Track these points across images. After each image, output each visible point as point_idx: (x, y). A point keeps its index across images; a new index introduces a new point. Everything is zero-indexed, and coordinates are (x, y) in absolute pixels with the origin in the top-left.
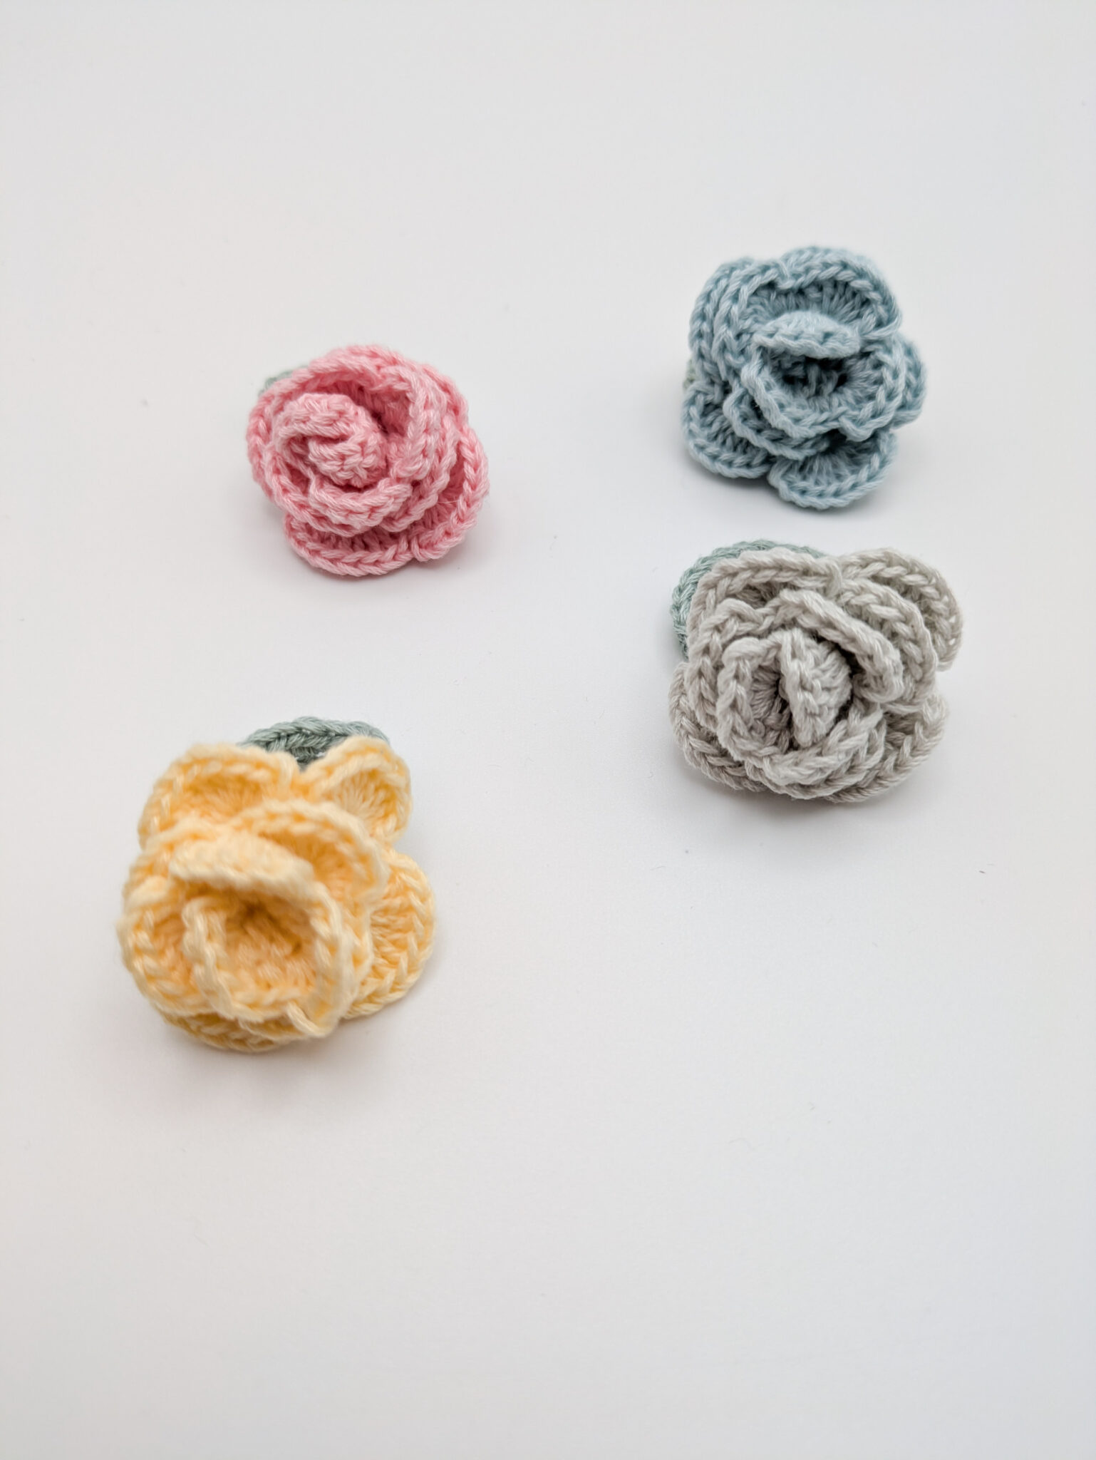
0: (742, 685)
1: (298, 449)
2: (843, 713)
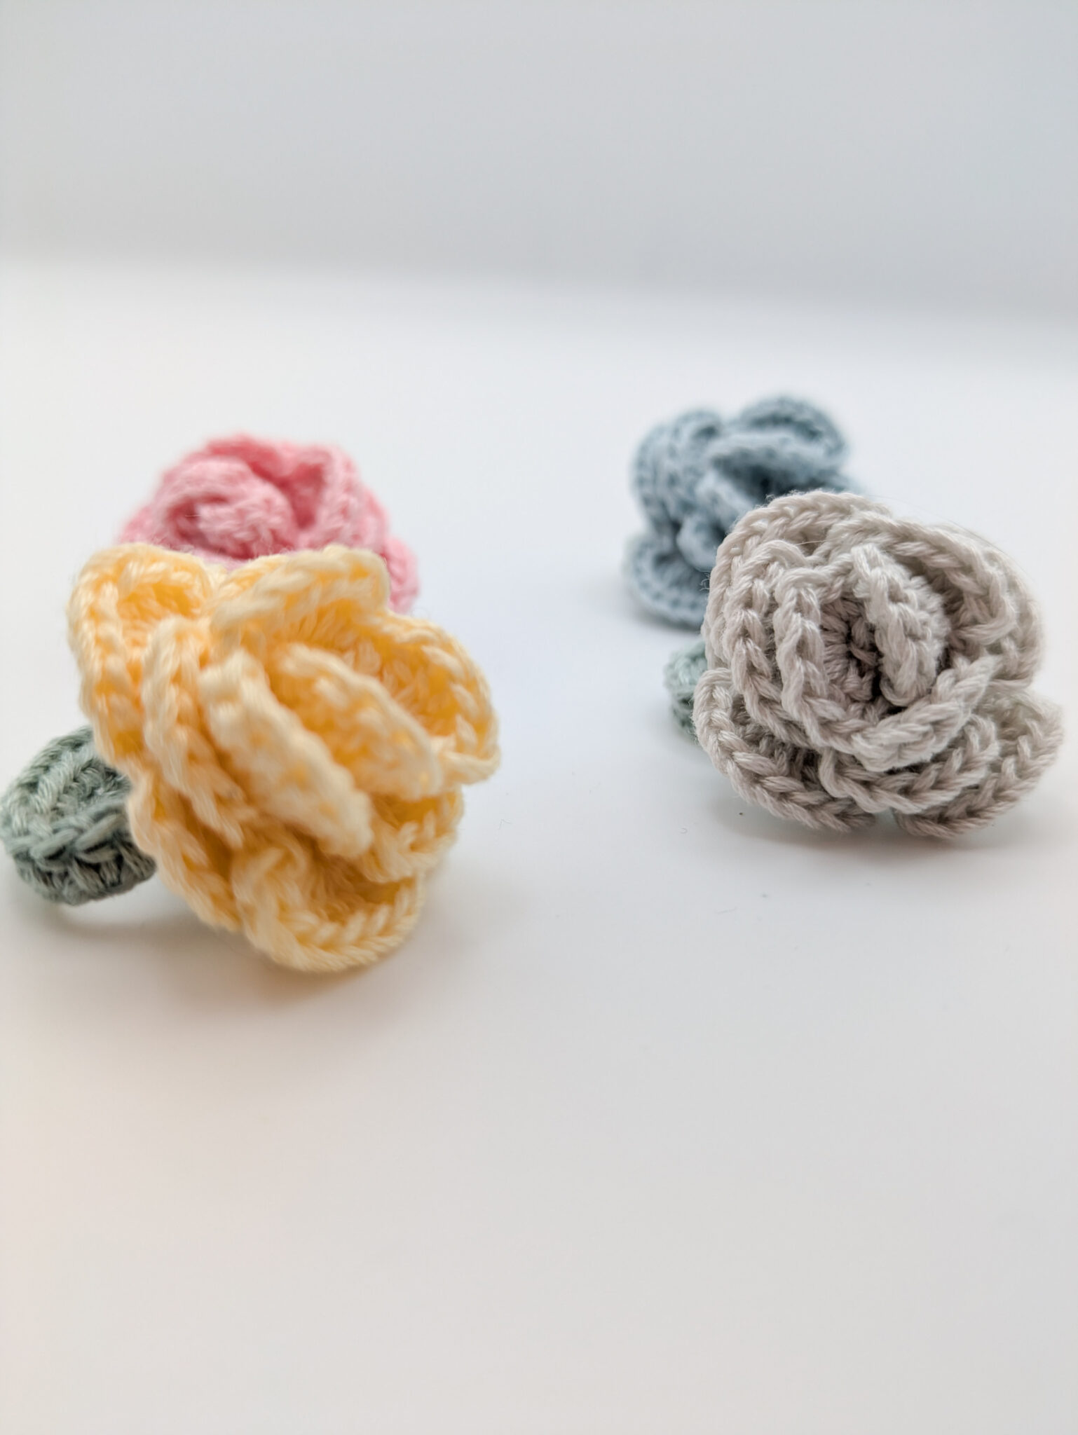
0: (809, 618)
1: (184, 523)
2: (946, 662)
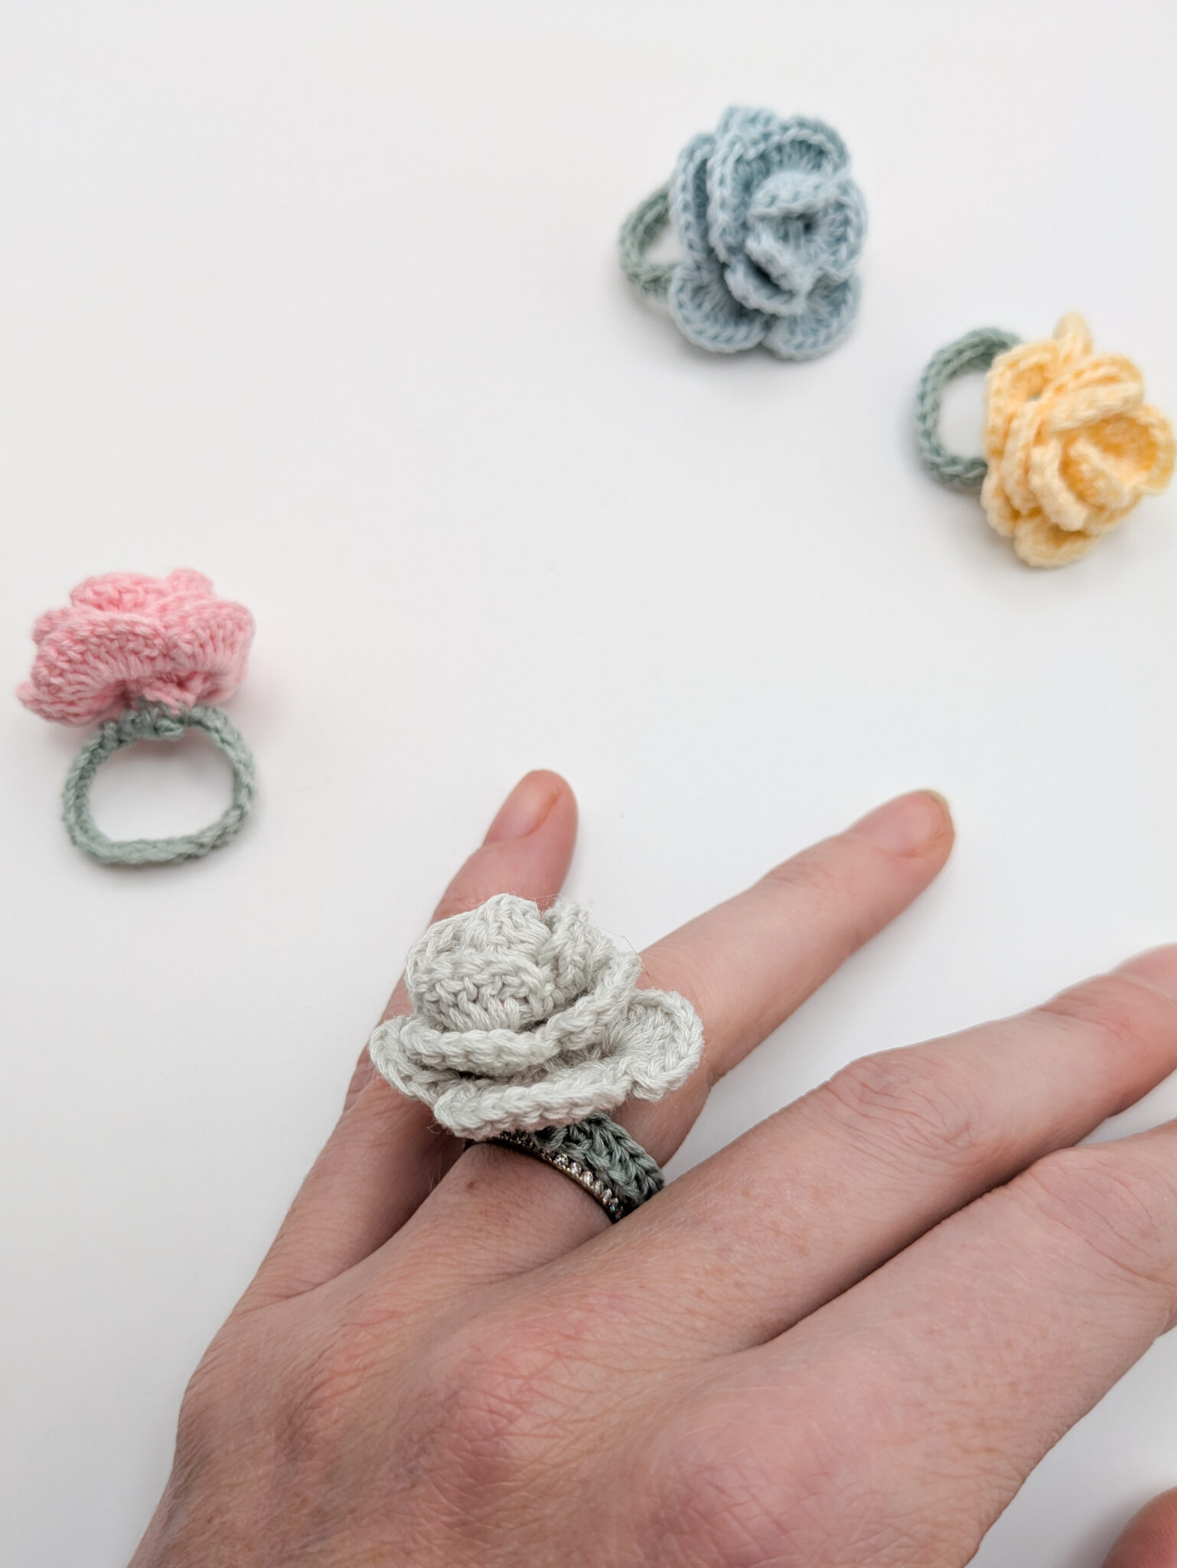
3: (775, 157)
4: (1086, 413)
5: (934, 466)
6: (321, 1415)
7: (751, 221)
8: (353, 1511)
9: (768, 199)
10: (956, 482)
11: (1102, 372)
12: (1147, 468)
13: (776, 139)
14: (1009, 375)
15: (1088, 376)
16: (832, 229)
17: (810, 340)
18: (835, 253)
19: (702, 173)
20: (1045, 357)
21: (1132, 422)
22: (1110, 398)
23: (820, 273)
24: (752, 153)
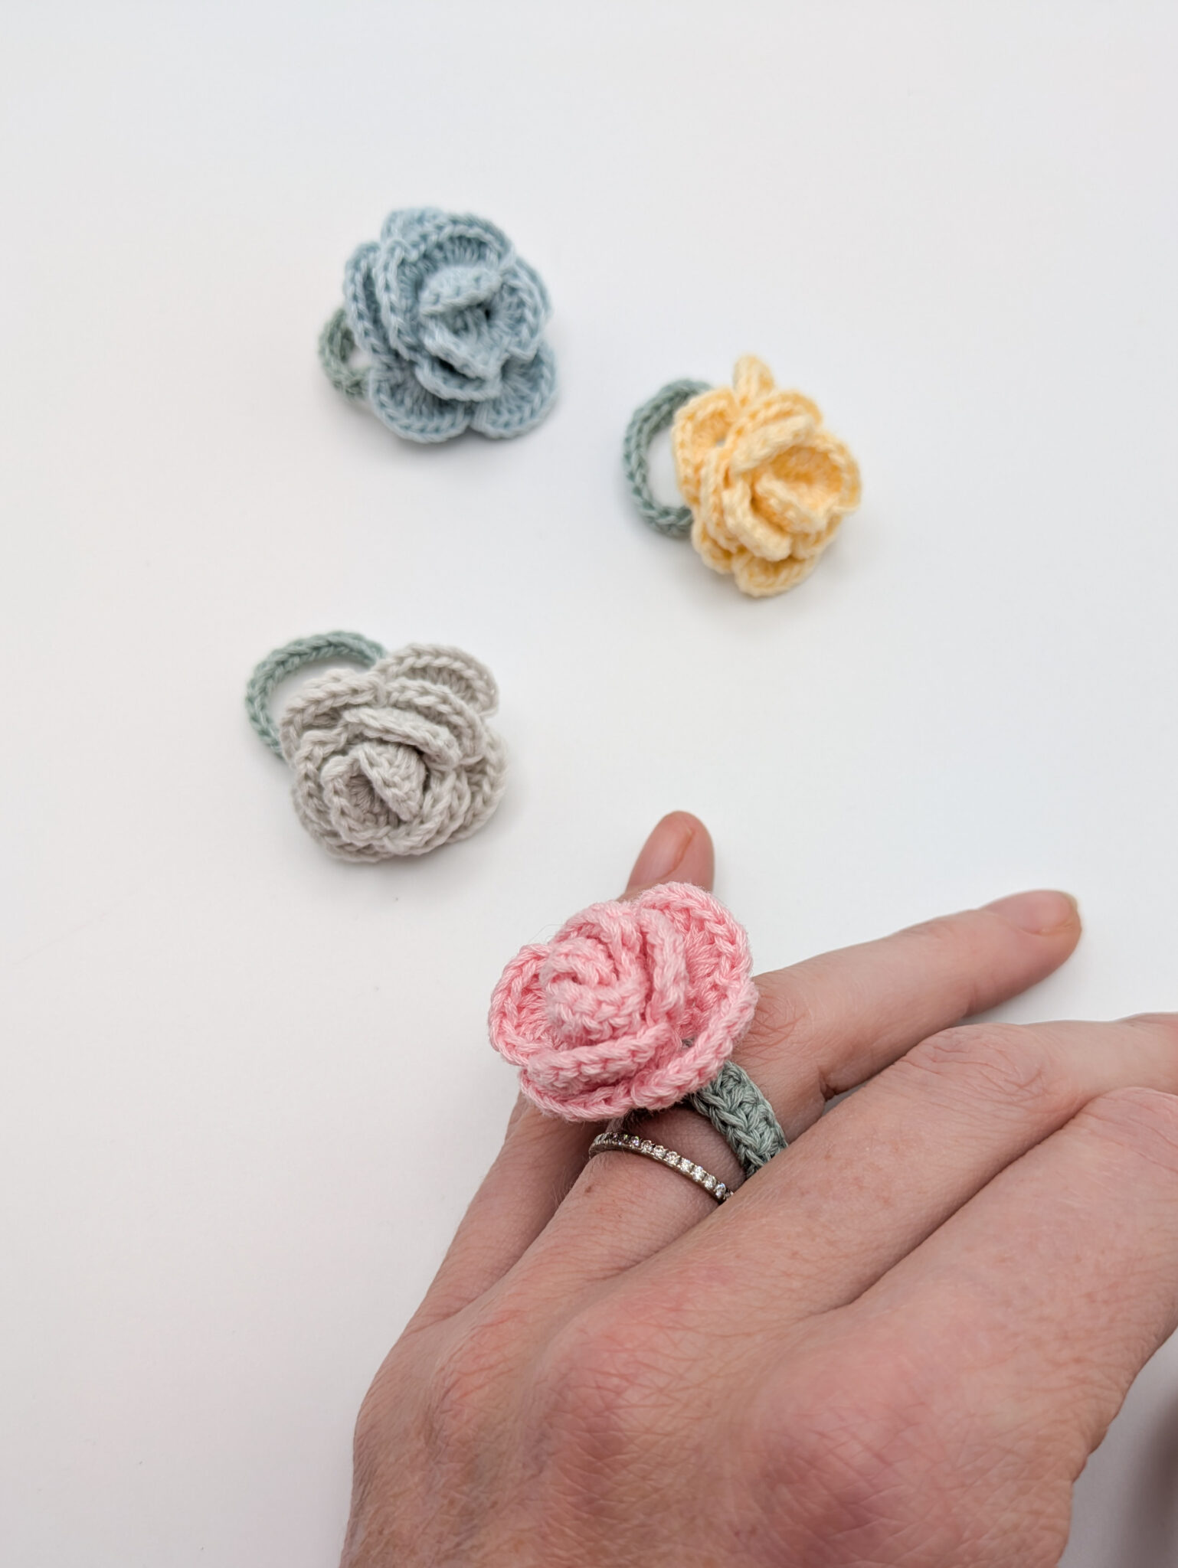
0: (343, 796)
3: (438, 255)
4: (761, 452)
5: (650, 520)
6: (454, 1417)
7: (422, 319)
8: (494, 1504)
9: (432, 298)
10: (675, 531)
11: (775, 409)
12: (837, 489)
13: (433, 238)
14: (689, 426)
15: (761, 416)
16: (511, 312)
17: (516, 417)
18: (517, 334)
19: (368, 282)
20: (722, 404)
21: (812, 451)
22: (781, 434)
23: (506, 356)
24: (414, 255)
